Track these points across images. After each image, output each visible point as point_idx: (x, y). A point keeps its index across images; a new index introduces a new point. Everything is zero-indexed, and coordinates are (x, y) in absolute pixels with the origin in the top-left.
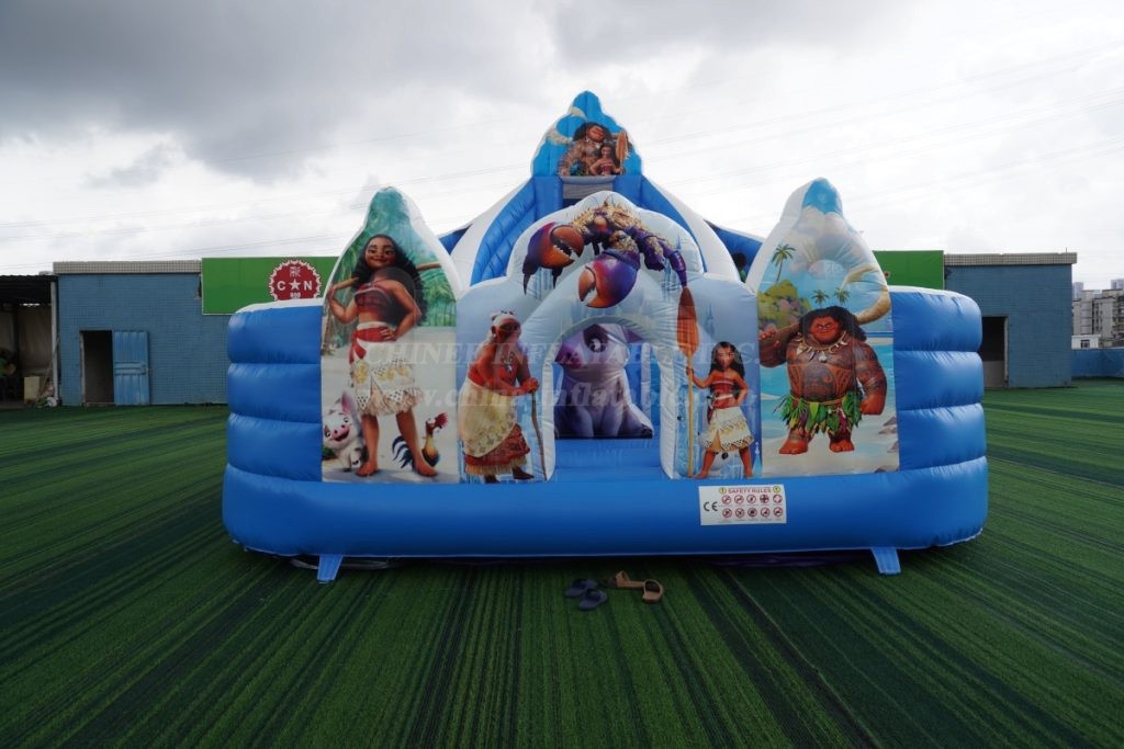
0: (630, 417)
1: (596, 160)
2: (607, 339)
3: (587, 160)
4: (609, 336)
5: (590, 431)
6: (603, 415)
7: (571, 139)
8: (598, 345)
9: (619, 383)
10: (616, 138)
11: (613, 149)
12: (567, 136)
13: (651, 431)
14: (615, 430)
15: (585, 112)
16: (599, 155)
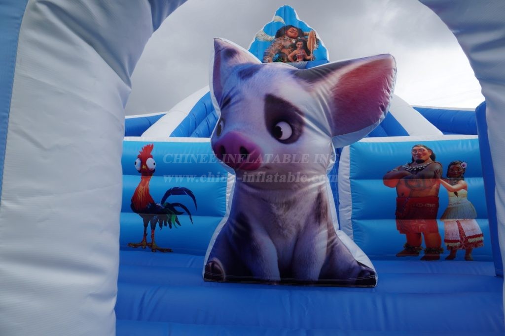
0: (339, 250)
1: (292, 51)
2: (302, 123)
3: (286, 51)
4: (306, 120)
5: (274, 272)
6: (298, 239)
7: (274, 37)
8: (286, 130)
9: (320, 196)
10: (307, 35)
11: (305, 42)
12: (271, 35)
13: (372, 273)
14: (315, 271)
15: (285, 20)
16: (294, 47)
